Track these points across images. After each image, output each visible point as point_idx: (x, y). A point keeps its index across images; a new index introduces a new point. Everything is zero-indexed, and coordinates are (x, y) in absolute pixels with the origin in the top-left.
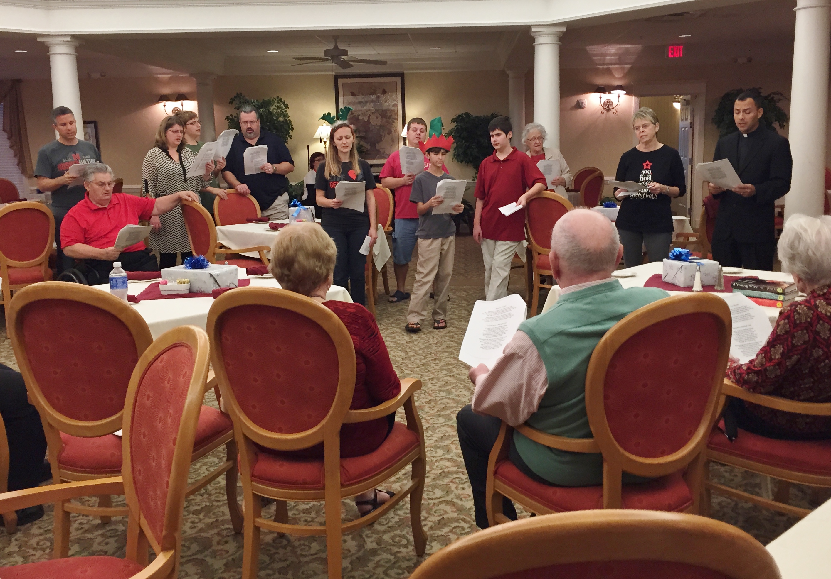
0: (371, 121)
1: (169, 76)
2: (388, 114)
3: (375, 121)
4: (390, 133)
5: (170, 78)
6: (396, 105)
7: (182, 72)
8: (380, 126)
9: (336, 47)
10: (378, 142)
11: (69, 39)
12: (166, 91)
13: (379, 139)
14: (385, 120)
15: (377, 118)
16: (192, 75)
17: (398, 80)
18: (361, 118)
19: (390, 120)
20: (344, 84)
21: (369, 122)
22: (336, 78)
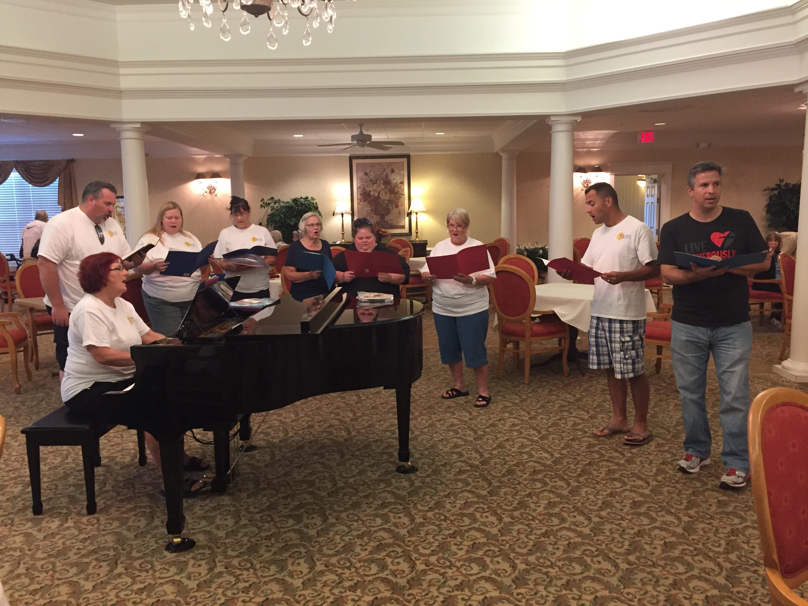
0: (381, 196)
1: (204, 156)
2: (396, 190)
3: (385, 197)
4: (397, 206)
5: (206, 158)
6: (402, 183)
7: (218, 153)
8: (389, 201)
9: (361, 132)
10: (387, 215)
11: (139, 126)
12: (201, 169)
13: (388, 212)
14: (392, 196)
15: (386, 193)
16: (226, 156)
17: (405, 160)
18: (372, 193)
19: (398, 196)
20: (357, 164)
21: (378, 197)
22: (351, 159)
